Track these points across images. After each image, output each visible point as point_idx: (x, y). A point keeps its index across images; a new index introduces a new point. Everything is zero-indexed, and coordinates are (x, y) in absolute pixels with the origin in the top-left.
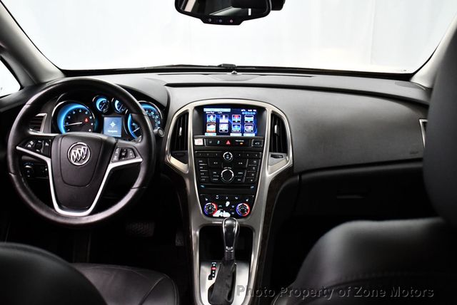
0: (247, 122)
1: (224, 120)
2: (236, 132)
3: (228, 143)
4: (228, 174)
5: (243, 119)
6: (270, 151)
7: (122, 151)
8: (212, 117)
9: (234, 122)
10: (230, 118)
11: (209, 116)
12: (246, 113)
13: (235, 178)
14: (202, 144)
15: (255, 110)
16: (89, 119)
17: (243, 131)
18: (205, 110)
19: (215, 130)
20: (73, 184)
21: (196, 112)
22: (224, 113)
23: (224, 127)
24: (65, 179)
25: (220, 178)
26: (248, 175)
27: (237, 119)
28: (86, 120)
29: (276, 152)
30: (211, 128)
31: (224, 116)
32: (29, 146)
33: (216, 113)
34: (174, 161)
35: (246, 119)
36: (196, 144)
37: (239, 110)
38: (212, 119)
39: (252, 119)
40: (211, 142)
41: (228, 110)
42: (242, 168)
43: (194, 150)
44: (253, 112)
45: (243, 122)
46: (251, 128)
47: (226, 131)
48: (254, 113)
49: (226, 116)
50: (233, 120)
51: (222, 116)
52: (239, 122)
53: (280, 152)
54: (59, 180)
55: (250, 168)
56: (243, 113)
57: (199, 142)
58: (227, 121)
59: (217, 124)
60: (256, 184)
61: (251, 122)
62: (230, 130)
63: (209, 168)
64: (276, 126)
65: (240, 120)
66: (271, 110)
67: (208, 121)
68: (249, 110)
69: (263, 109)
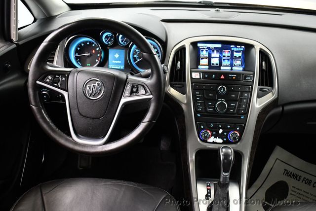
0: (236, 57)
1: (215, 54)
2: (226, 66)
3: (222, 77)
4: (222, 105)
5: (232, 54)
6: (259, 85)
7: (133, 87)
8: (204, 51)
9: (224, 56)
10: (221, 53)
11: (202, 51)
12: (235, 49)
13: (228, 109)
14: (199, 77)
15: (243, 47)
16: (96, 50)
17: (232, 65)
18: (199, 45)
19: (207, 63)
20: (89, 116)
21: (191, 47)
22: (215, 48)
23: (215, 61)
24: (80, 112)
25: (214, 108)
26: (240, 106)
27: (227, 54)
28: (94, 52)
29: (263, 86)
30: (204, 62)
31: (215, 51)
32: (48, 80)
33: (208, 48)
34: (173, 92)
35: (235, 54)
36: (193, 77)
37: (228, 46)
38: (204, 53)
39: (240, 54)
40: (207, 76)
41: (219, 46)
42: (235, 100)
43: (192, 83)
44: (241, 48)
45: (232, 57)
46: (239, 63)
47: (217, 64)
48: (242, 49)
49: (217, 51)
50: (224, 54)
51: (213, 51)
52: (228, 56)
53: (266, 85)
54: (75, 112)
55: (241, 100)
56: (232, 49)
57: (196, 75)
58: (218, 55)
59: (210, 58)
60: (246, 114)
61: (240, 57)
62: (221, 64)
63: (205, 100)
64: (264, 63)
65: (229, 55)
66: (259, 47)
67: (201, 55)
68: (237, 47)
69: (252, 46)
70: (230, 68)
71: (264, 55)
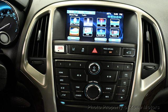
0: (112, 26)
1: (88, 23)
2: (101, 37)
3: (95, 51)
4: (94, 89)
5: (108, 23)
6: (143, 61)
8: (75, 19)
9: (99, 25)
10: (95, 21)
11: (73, 18)
12: (112, 17)
13: (102, 95)
14: (63, 51)
15: (121, 14)
17: (108, 36)
18: (69, 12)
19: (78, 33)
21: (58, 14)
22: (88, 16)
23: (88, 31)
25: (83, 94)
26: (118, 90)
27: (102, 22)
29: (148, 62)
30: (75, 31)
31: (88, 19)
33: (80, 15)
34: (30, 69)
35: (112, 23)
36: (56, 50)
37: (104, 13)
38: (75, 21)
39: (118, 23)
40: (74, 50)
41: (93, 13)
42: (111, 83)
43: (54, 59)
44: (119, 15)
45: (108, 27)
46: (116, 33)
47: (90, 35)
48: (120, 17)
49: (91, 19)
50: (98, 23)
51: (86, 19)
52: (104, 26)
53: (152, 62)
55: (120, 82)
56: (109, 17)
57: (60, 49)
58: (91, 24)
59: (81, 27)
60: (127, 100)
61: (117, 26)
62: (94, 35)
63: (71, 82)
64: (148, 33)
65: (105, 23)
66: (141, 14)
67: (71, 24)
68: (115, 14)
69: (132, 13)
70: (105, 39)
71: (147, 24)
